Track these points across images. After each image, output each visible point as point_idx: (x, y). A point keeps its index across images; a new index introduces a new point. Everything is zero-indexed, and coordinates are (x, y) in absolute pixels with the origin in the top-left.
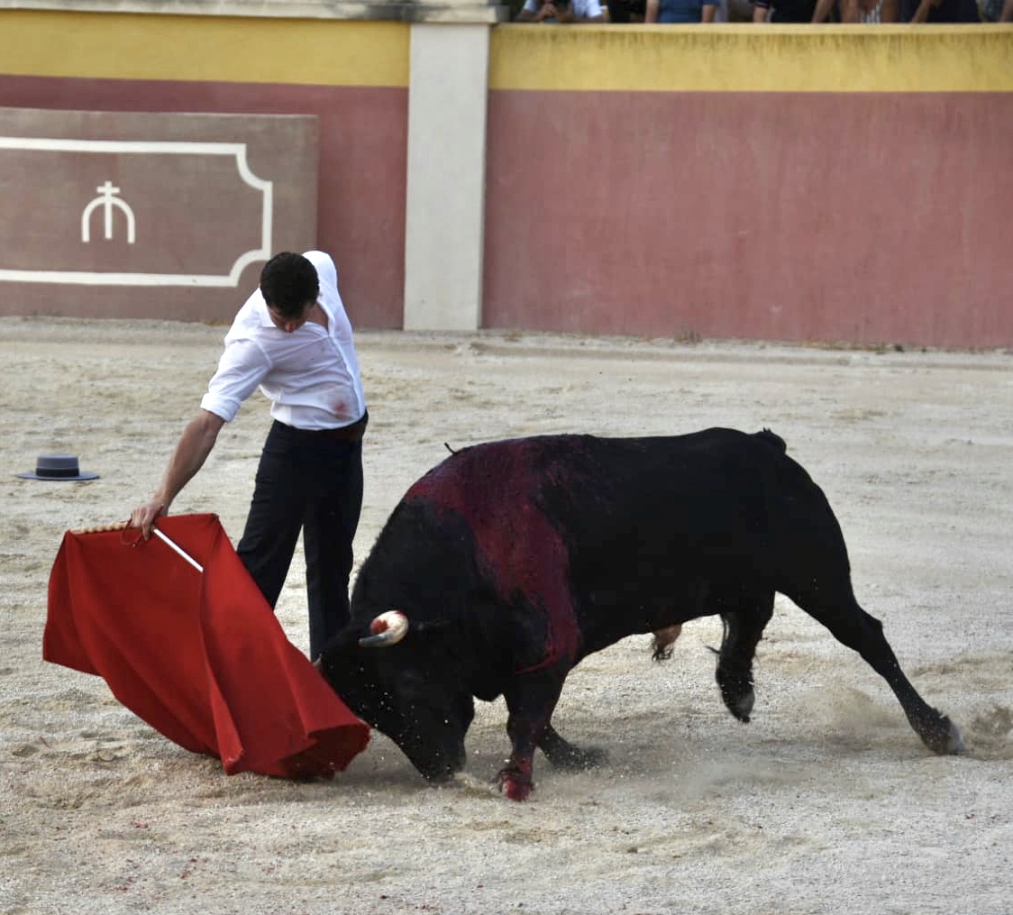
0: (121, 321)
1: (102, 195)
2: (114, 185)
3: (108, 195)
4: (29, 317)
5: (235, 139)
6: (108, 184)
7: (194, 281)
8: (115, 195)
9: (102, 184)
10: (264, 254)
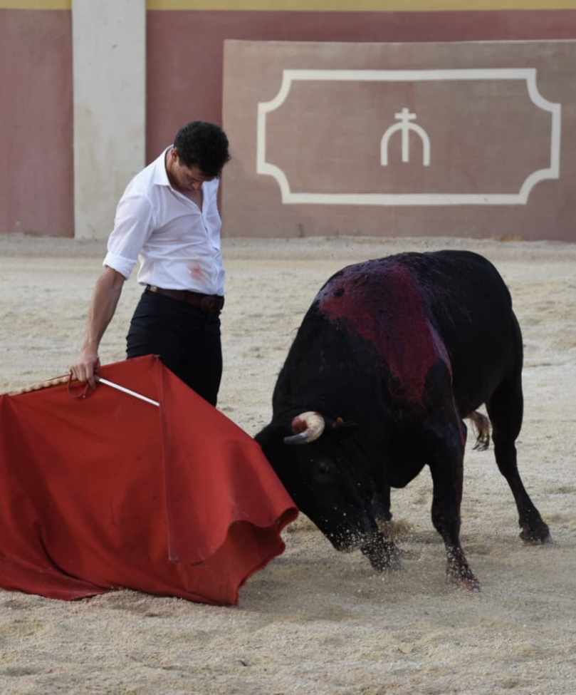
0: (416, 239)
1: (400, 121)
2: (411, 112)
3: (405, 121)
4: (332, 237)
5: (527, 65)
6: (406, 111)
7: (486, 200)
8: (411, 121)
9: (400, 111)
10: (553, 172)
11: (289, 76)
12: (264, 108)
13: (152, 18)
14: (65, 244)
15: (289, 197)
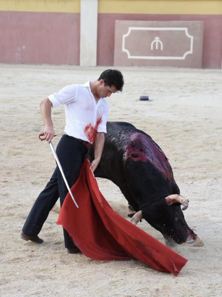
2: (159, 37)
3: (157, 39)
5: (185, 27)
9: (156, 37)
10: (191, 52)
11: (131, 29)
12: (124, 36)
13: (99, 15)
14: (77, 67)
15: (130, 57)
